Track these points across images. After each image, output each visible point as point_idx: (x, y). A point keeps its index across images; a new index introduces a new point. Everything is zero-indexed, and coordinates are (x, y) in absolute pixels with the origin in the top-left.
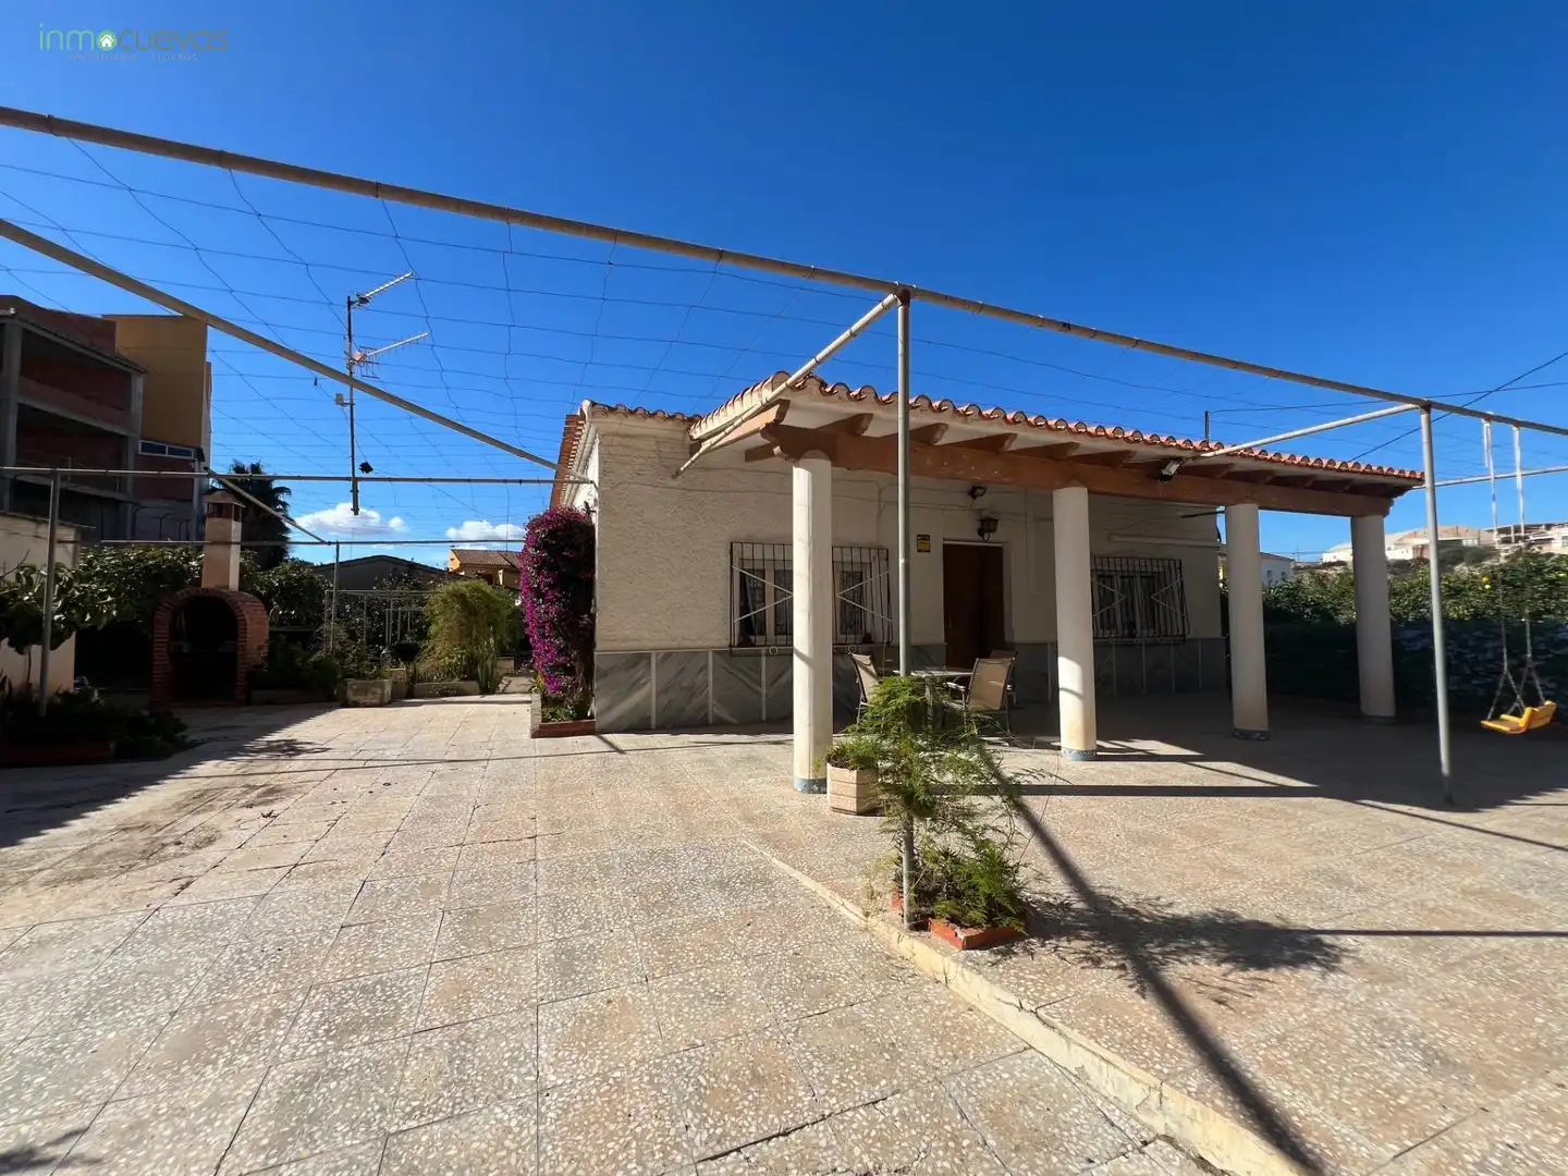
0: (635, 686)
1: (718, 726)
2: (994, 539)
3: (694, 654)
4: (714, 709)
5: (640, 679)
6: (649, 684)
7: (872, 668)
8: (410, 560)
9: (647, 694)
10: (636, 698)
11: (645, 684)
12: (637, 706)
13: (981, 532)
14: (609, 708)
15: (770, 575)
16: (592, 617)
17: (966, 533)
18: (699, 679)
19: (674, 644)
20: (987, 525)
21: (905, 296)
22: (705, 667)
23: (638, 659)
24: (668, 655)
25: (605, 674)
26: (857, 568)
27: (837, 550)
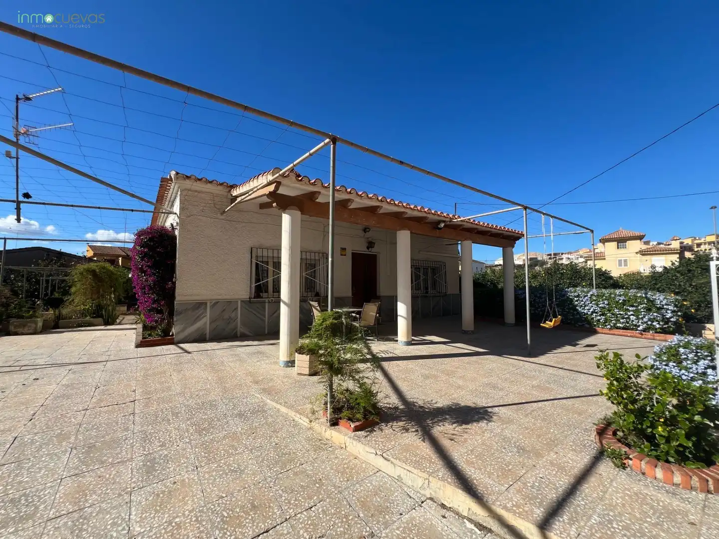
0: (198, 319)
1: (243, 337)
2: (374, 251)
3: (230, 303)
4: (240, 329)
5: (201, 315)
6: (205, 318)
7: (318, 308)
8: (59, 250)
9: (204, 323)
10: (198, 325)
11: (203, 318)
12: (198, 329)
13: (368, 248)
14: (183, 330)
15: (271, 264)
16: (174, 283)
17: (362, 248)
18: (233, 315)
19: (220, 297)
20: (371, 245)
21: (334, 140)
22: (236, 309)
23: (200, 305)
24: (216, 303)
25: (180, 313)
26: (313, 262)
27: (304, 254)
